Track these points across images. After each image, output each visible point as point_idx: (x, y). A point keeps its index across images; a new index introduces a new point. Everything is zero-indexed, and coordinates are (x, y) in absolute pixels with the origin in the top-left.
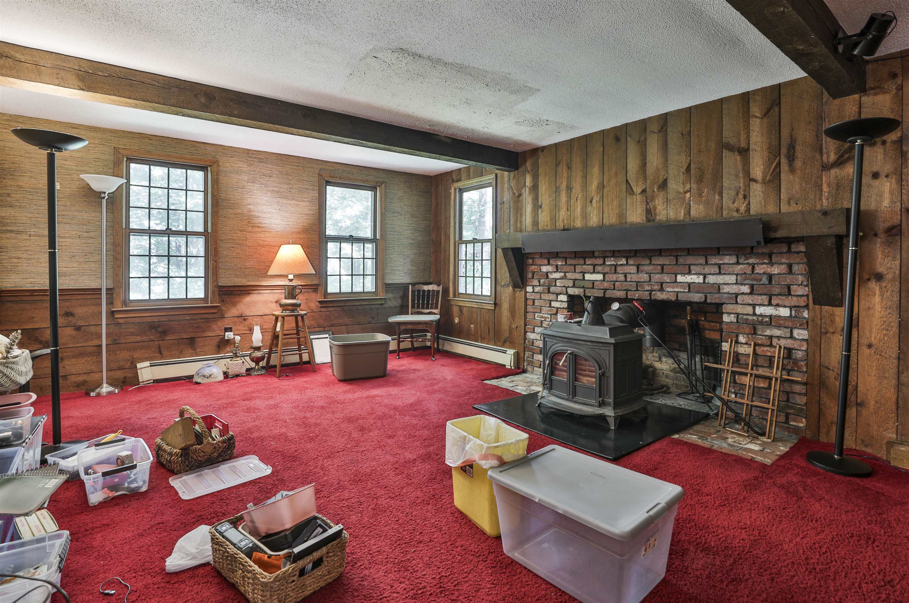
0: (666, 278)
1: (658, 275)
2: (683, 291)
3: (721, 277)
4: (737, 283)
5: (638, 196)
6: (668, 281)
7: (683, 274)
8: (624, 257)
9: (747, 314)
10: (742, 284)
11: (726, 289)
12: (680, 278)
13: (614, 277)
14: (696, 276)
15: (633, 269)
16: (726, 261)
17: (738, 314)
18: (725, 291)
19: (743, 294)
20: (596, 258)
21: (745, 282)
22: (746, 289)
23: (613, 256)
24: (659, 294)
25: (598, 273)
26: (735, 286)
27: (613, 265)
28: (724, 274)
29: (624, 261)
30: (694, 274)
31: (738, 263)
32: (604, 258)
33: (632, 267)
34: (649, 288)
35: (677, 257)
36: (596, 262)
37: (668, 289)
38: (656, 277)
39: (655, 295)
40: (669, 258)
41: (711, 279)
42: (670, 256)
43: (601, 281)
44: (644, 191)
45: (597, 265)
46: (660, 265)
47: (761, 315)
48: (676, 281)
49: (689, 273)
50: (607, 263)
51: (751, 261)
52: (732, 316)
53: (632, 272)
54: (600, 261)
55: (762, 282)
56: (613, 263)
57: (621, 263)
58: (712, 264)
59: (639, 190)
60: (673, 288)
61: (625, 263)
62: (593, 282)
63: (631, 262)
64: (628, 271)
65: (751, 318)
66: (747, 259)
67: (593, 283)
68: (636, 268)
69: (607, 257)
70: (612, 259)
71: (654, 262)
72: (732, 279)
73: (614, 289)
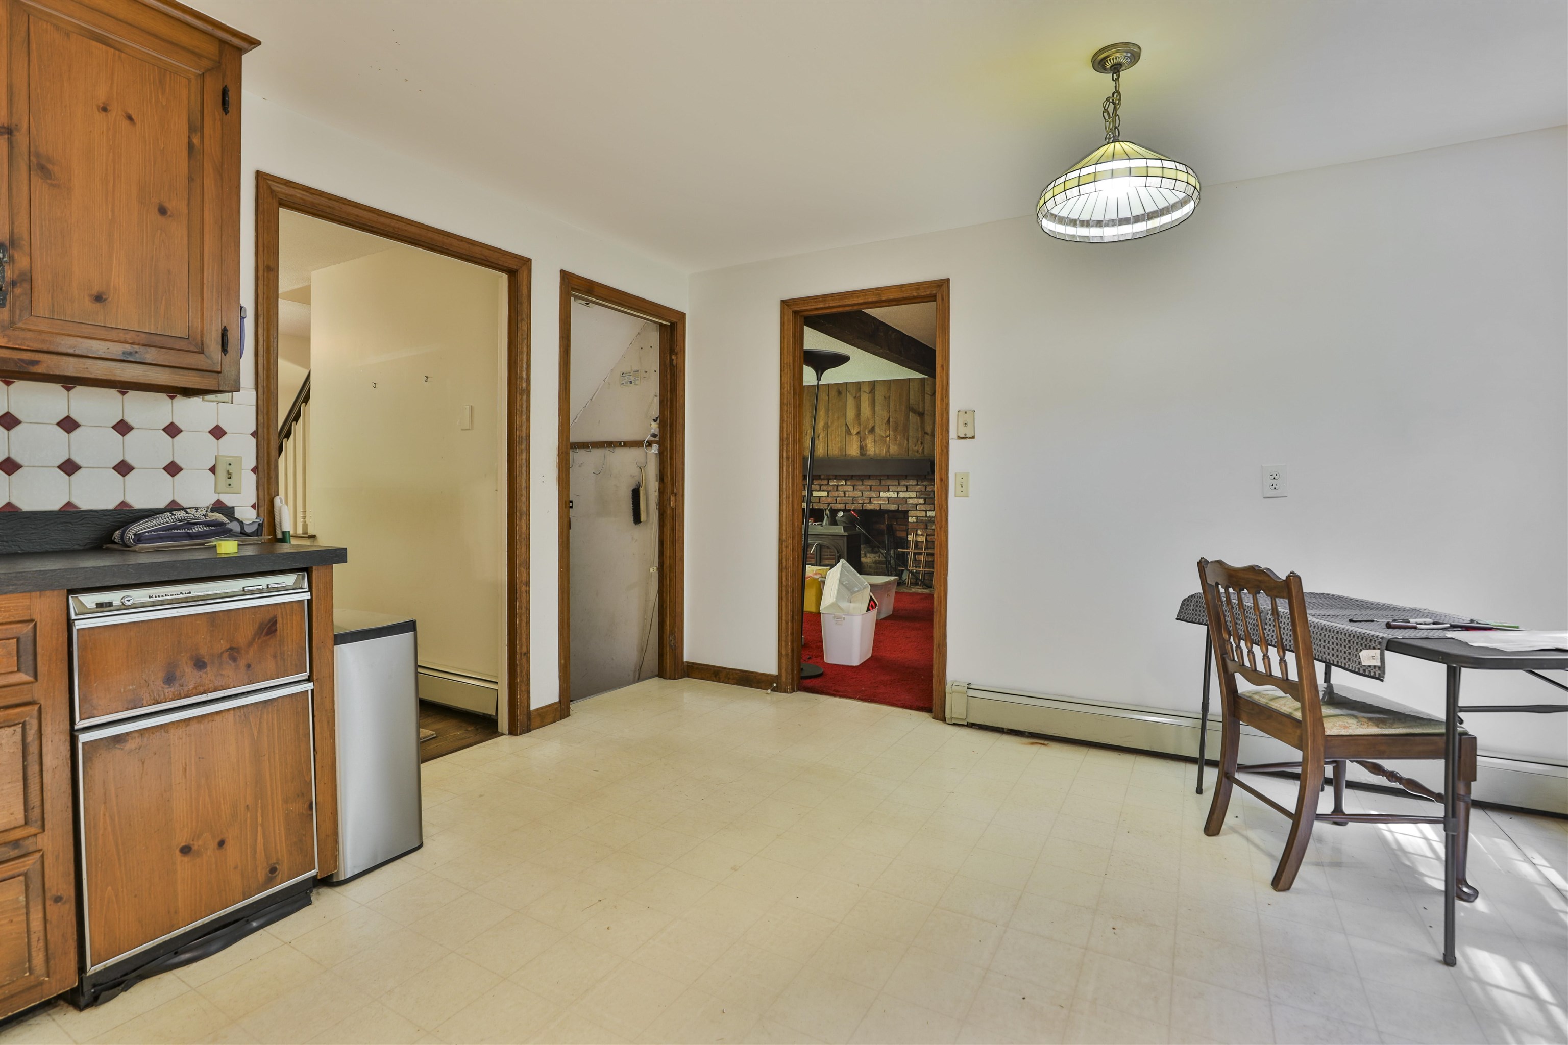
0: (874, 495)
1: (868, 492)
2: (884, 503)
3: (908, 493)
4: (916, 497)
5: (854, 436)
6: (875, 496)
7: (885, 492)
8: (844, 479)
9: (923, 517)
10: (920, 498)
11: (910, 501)
12: (882, 494)
13: (836, 494)
14: (892, 493)
15: (851, 488)
16: (911, 483)
17: (917, 517)
18: (910, 502)
19: (920, 504)
20: (822, 479)
21: (922, 496)
22: (922, 501)
23: (835, 479)
24: (868, 505)
25: (824, 491)
26: (915, 499)
27: (836, 485)
28: (910, 492)
29: (843, 482)
30: (891, 492)
31: (917, 485)
32: (828, 480)
33: (849, 487)
34: (862, 502)
35: (880, 480)
36: (822, 483)
37: (875, 502)
38: (867, 494)
39: (865, 506)
40: (875, 480)
41: (902, 495)
42: (876, 479)
43: (826, 497)
44: (858, 433)
45: (823, 485)
46: (869, 485)
47: (930, 517)
48: (879, 497)
49: (888, 491)
50: (831, 484)
51: (925, 483)
52: (914, 518)
53: (849, 490)
54: (825, 482)
55: (931, 497)
56: (835, 483)
57: (842, 483)
58: (902, 485)
59: (855, 432)
60: (878, 501)
61: (845, 484)
62: (820, 498)
63: (849, 483)
64: (847, 490)
65: (924, 519)
66: (922, 482)
67: (820, 499)
68: (852, 487)
69: (831, 479)
70: (835, 481)
71: (865, 483)
72: (914, 495)
73: (836, 503)
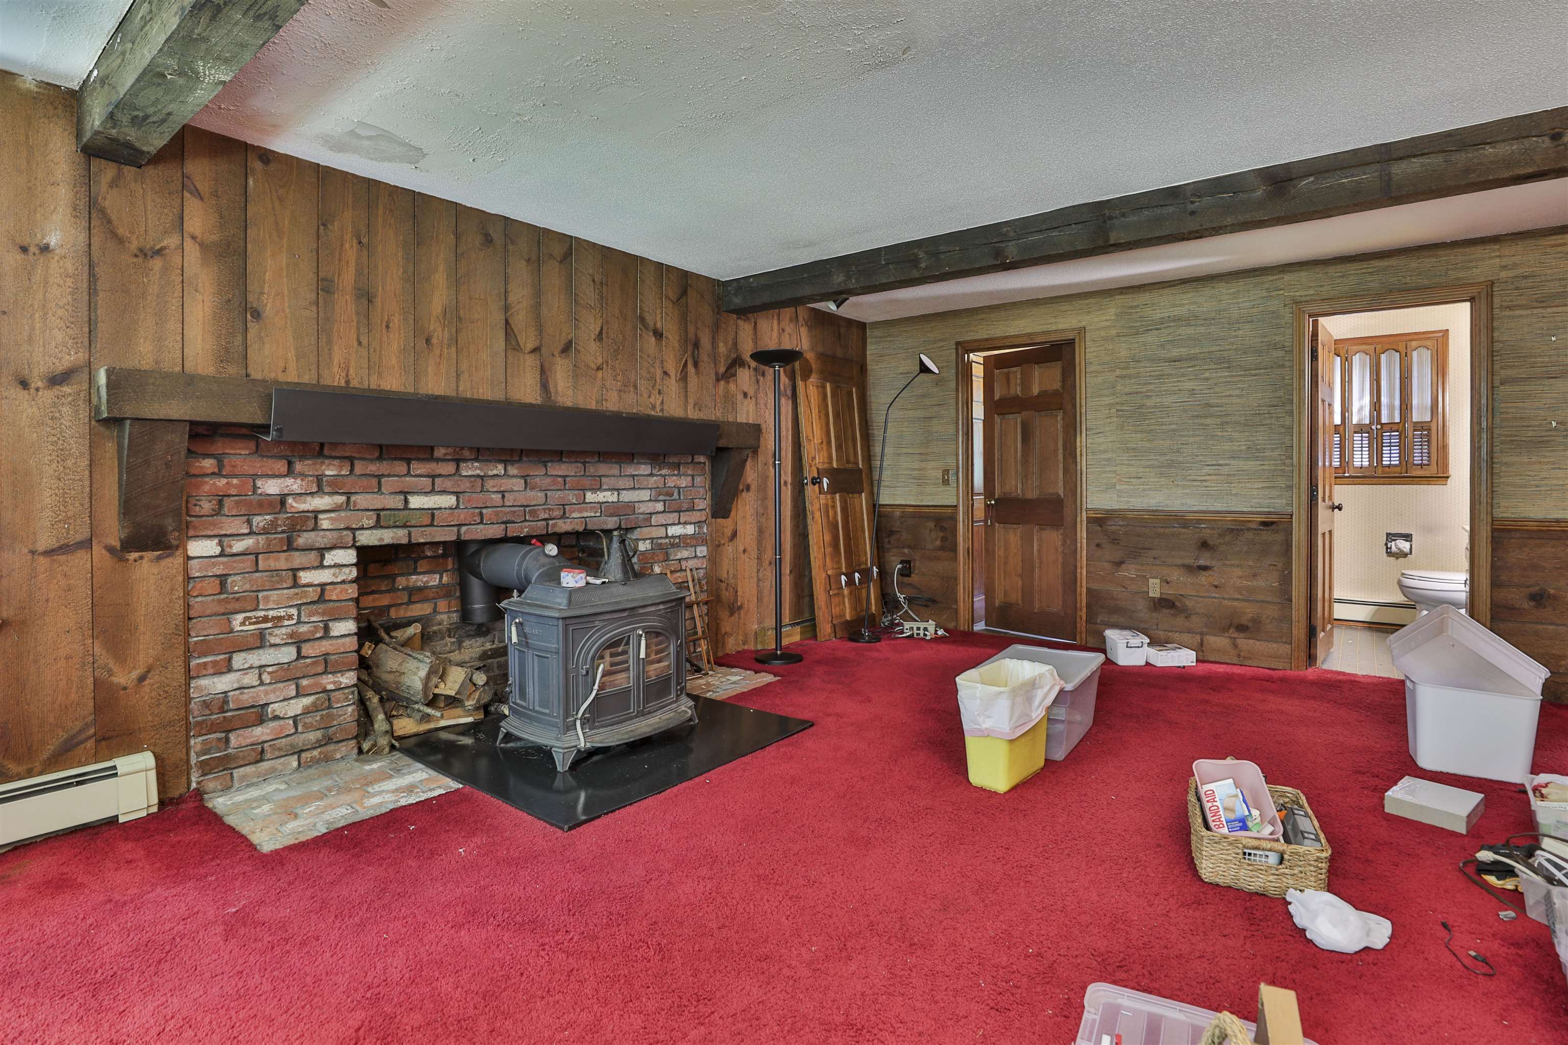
0: (571, 497)
1: (559, 493)
2: (593, 514)
3: (637, 492)
4: (650, 500)
5: (527, 356)
6: (574, 501)
7: (594, 490)
8: (500, 461)
9: (661, 538)
10: (657, 501)
11: (643, 508)
12: (590, 497)
13: (479, 499)
14: (609, 493)
15: (519, 484)
16: (641, 472)
17: (652, 539)
18: (641, 511)
19: (657, 513)
20: (438, 460)
21: (661, 498)
22: (660, 507)
23: (476, 459)
24: (560, 522)
25: (444, 492)
26: (650, 504)
27: (478, 476)
28: (639, 488)
29: (499, 469)
30: (606, 490)
31: (651, 475)
32: (458, 461)
33: (514, 480)
34: (547, 516)
35: (584, 463)
36: (438, 472)
37: (574, 515)
38: (556, 496)
39: (554, 525)
40: (575, 465)
41: (627, 496)
42: (577, 462)
43: (451, 508)
44: (536, 350)
45: (440, 476)
46: (560, 476)
47: (672, 537)
48: (584, 502)
49: (600, 489)
50: (464, 473)
51: (664, 472)
52: (648, 542)
53: (515, 489)
54: (449, 468)
55: (673, 498)
56: (478, 472)
57: (495, 472)
58: (626, 476)
59: (530, 346)
60: (580, 511)
61: (503, 472)
62: (432, 512)
63: (512, 470)
64: (508, 487)
65: (664, 541)
66: (660, 470)
67: (433, 515)
68: (523, 481)
69: (465, 460)
70: (476, 464)
71: (551, 472)
72: (645, 495)
73: (481, 522)
